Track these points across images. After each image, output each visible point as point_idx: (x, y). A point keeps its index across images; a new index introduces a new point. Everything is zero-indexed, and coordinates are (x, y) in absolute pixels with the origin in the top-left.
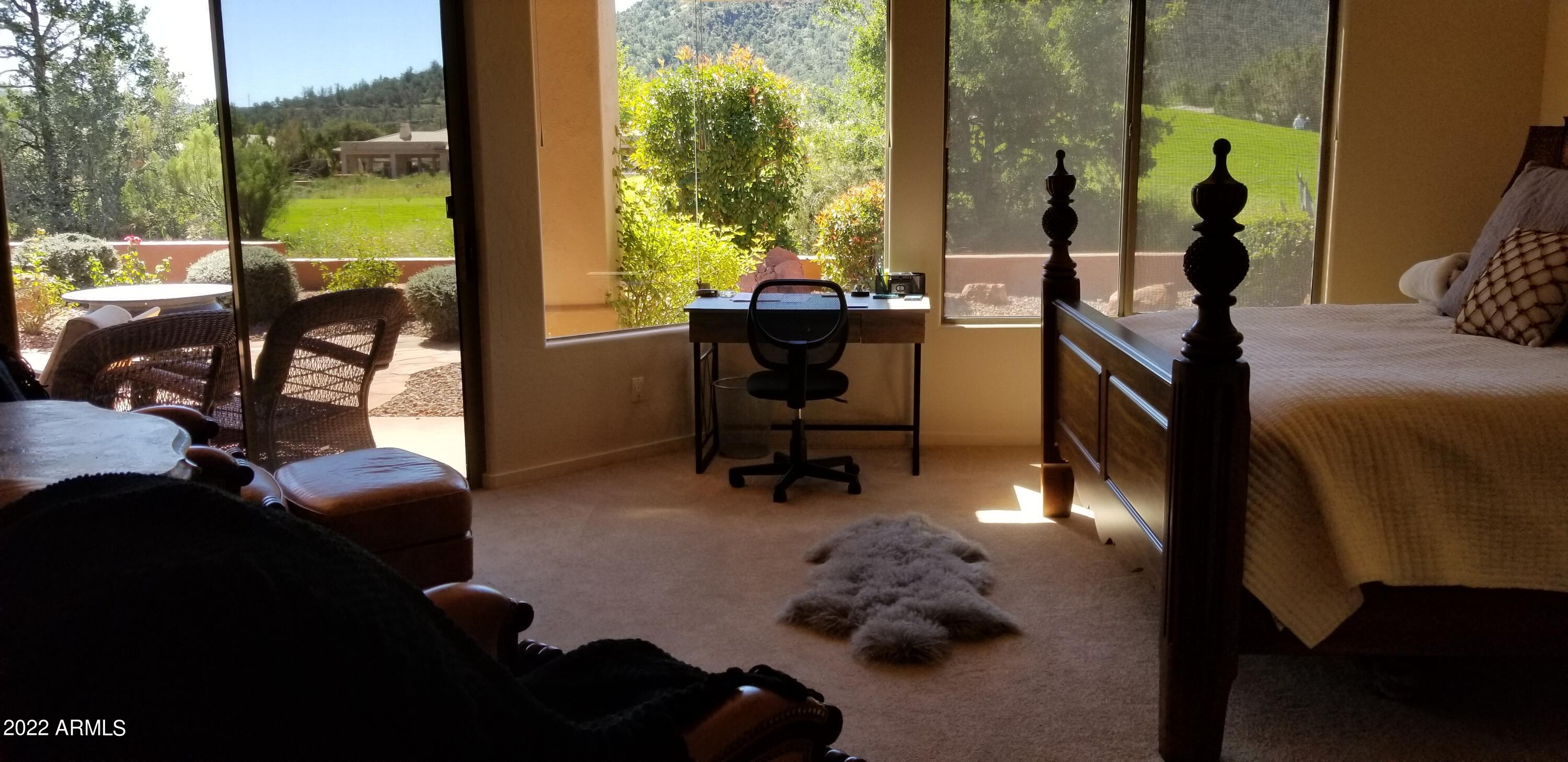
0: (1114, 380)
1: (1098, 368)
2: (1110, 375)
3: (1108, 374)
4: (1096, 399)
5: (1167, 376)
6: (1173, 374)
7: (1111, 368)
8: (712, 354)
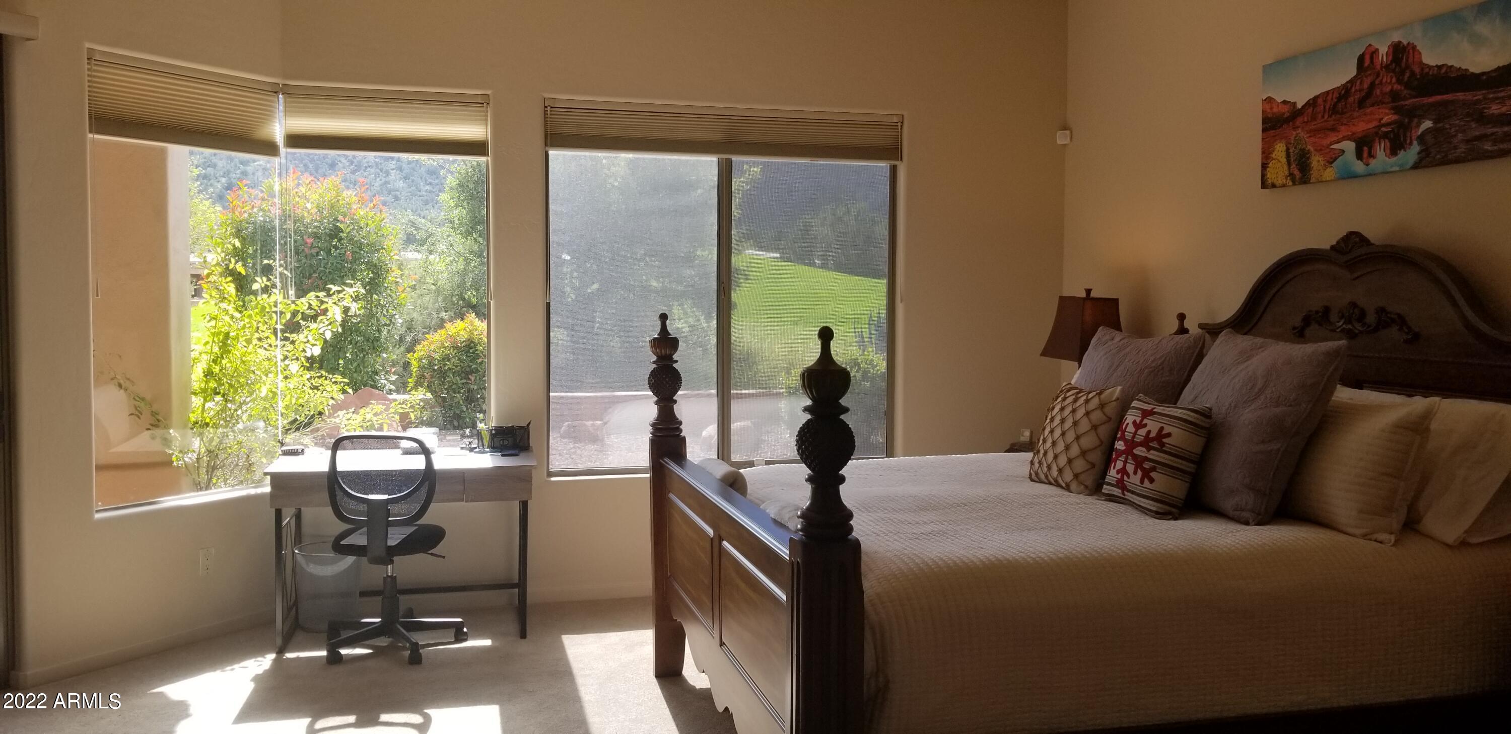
0: (726, 544)
1: (710, 532)
2: (723, 540)
3: (721, 540)
4: (707, 562)
5: (784, 552)
6: (789, 551)
7: (723, 534)
8: (294, 518)
